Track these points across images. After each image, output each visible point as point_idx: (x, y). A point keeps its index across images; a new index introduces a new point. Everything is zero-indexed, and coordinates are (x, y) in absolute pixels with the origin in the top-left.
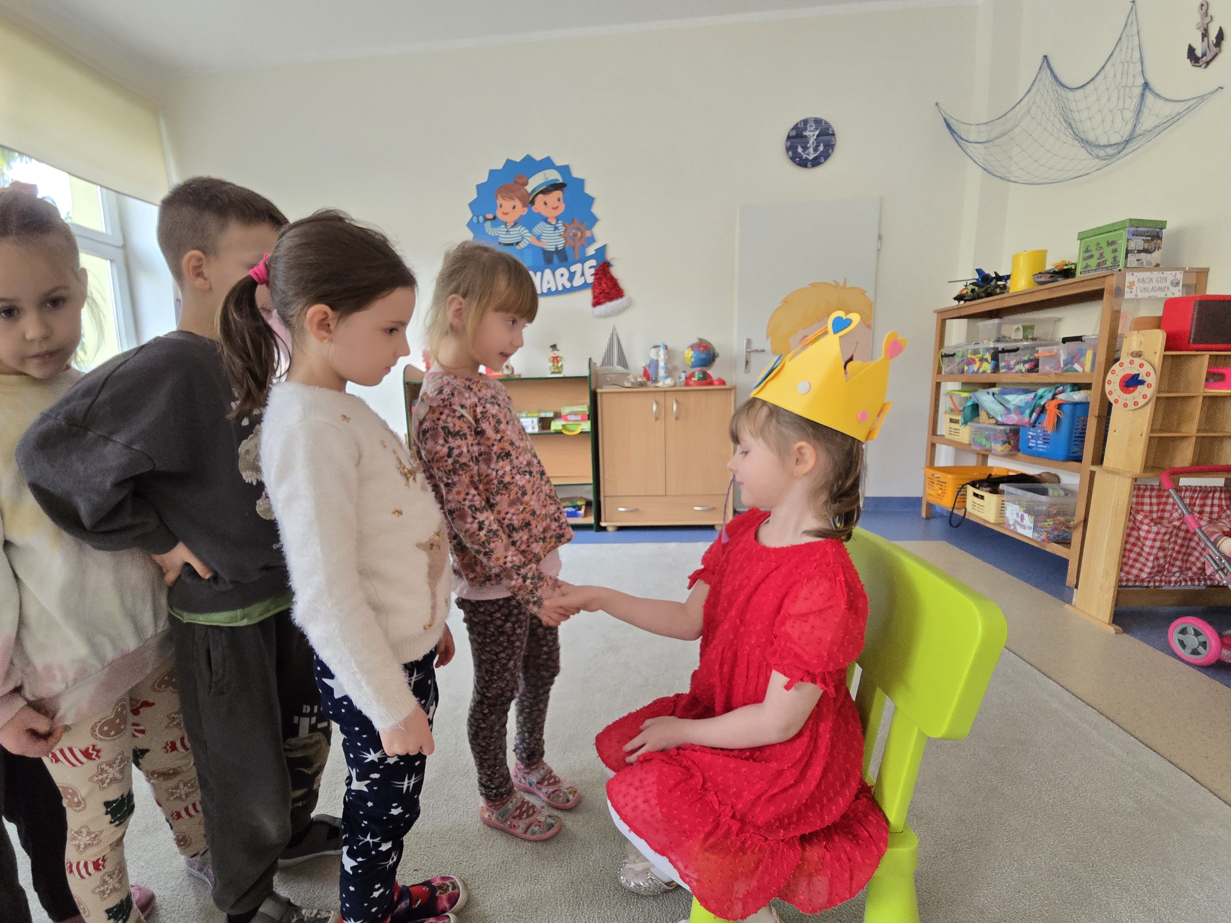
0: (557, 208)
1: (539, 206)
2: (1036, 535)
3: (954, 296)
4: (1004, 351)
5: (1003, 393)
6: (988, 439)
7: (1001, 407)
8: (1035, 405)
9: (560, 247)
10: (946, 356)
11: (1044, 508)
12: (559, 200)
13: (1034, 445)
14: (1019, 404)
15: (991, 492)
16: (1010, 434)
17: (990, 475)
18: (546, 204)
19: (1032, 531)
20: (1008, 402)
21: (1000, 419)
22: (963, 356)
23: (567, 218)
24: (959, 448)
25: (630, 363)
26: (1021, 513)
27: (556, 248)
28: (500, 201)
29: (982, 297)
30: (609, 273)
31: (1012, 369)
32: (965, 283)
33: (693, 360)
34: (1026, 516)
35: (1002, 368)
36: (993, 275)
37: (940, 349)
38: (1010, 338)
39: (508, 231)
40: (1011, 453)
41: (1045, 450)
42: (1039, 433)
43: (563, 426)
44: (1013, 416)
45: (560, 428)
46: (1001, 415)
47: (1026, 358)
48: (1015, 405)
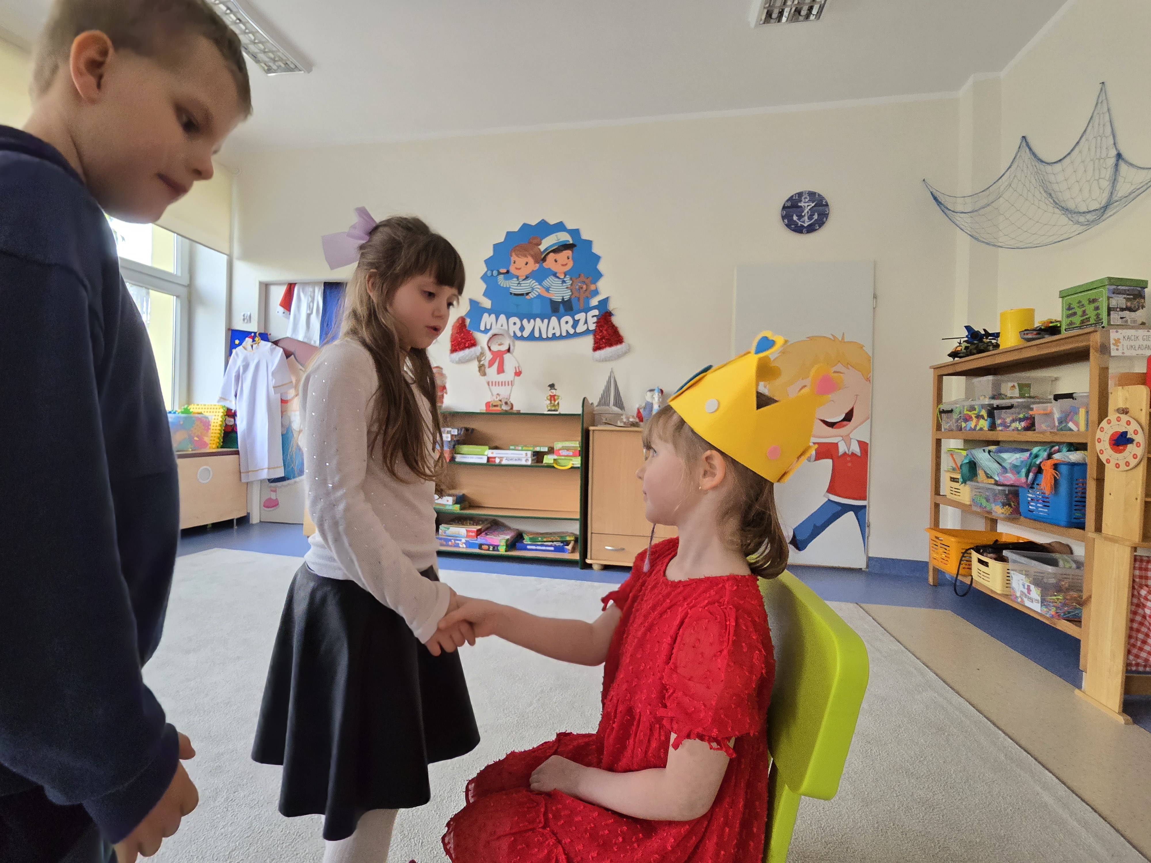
0: (566, 264)
1: (550, 263)
2: (1045, 609)
3: (949, 353)
4: (999, 408)
5: (999, 451)
6: (988, 500)
7: (996, 465)
8: (1031, 463)
9: (566, 298)
10: (945, 412)
11: (1053, 581)
12: (568, 258)
13: (1034, 508)
14: (1015, 463)
16: (1010, 496)
17: (996, 541)
18: (556, 261)
19: (1040, 604)
20: (1004, 460)
21: (997, 478)
22: (961, 413)
23: (574, 274)
25: (625, 404)
26: (1027, 583)
27: (563, 299)
28: (514, 258)
30: (611, 321)
31: (1009, 426)
32: (957, 341)
34: (1033, 587)
35: (1000, 425)
36: (983, 332)
38: (1005, 395)
39: (519, 283)
40: (1013, 517)
41: (1047, 515)
42: (1038, 495)
43: (555, 460)
44: (1009, 475)
45: (552, 462)
46: (998, 475)
47: (1021, 416)
48: (1011, 463)
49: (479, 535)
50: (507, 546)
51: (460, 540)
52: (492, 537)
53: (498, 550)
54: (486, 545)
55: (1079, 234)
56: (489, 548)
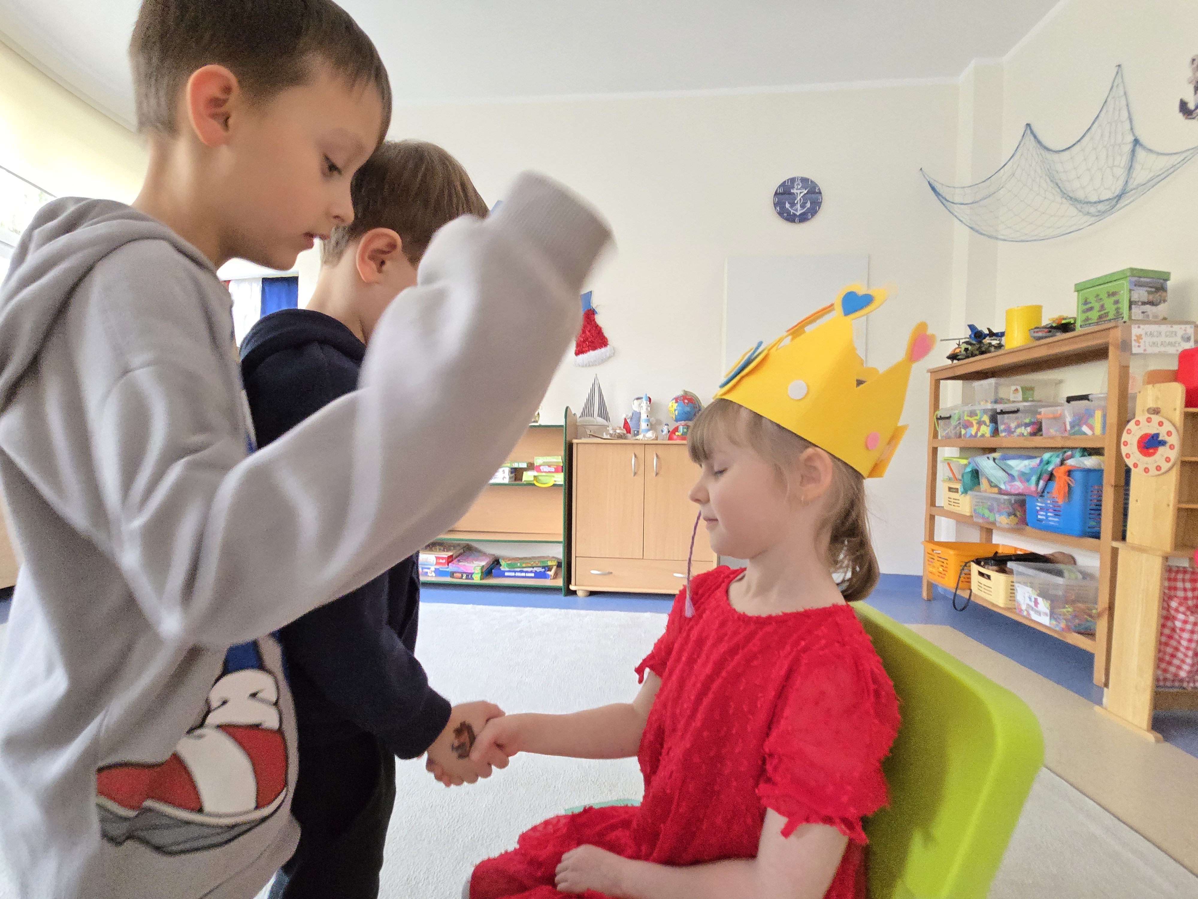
2: (1054, 623)
3: (948, 354)
4: (1002, 412)
5: (1004, 458)
6: (991, 510)
7: (1003, 474)
8: (1042, 470)
10: (941, 418)
11: (1060, 593)
13: (1044, 518)
14: (1023, 470)
15: (997, 571)
16: (1016, 505)
17: (996, 553)
19: (1048, 618)
20: (1011, 467)
21: (1003, 487)
22: (959, 419)
24: (961, 520)
26: (1034, 596)
29: (976, 355)
30: (594, 321)
31: (1015, 431)
32: (957, 342)
33: (677, 413)
34: (1040, 600)
35: (1002, 431)
36: (987, 332)
37: (935, 411)
38: (1009, 400)
40: (1019, 527)
41: (1057, 524)
42: (1049, 504)
43: (535, 477)
44: (1018, 484)
45: (532, 479)
46: (1004, 483)
47: (1027, 421)
48: (1019, 471)
49: (450, 562)
50: (482, 572)
51: (429, 569)
52: (466, 564)
53: (473, 579)
54: (458, 572)
55: (1091, 225)
56: (462, 576)
